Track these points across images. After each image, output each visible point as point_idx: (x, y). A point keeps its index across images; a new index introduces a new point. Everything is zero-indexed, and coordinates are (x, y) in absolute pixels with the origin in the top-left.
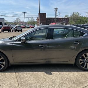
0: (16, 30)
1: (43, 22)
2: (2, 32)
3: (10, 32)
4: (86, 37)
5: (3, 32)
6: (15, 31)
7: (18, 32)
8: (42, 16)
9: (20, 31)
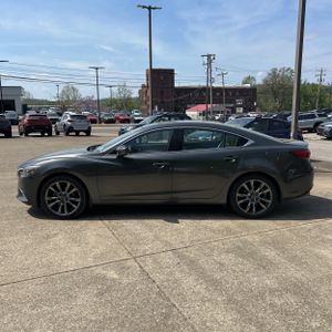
0: (69, 131)
1: (163, 102)
2: (21, 134)
3: (50, 135)
4: (251, 148)
5: (27, 135)
6: (67, 134)
7: (77, 135)
8: (160, 80)
9: (81, 133)
